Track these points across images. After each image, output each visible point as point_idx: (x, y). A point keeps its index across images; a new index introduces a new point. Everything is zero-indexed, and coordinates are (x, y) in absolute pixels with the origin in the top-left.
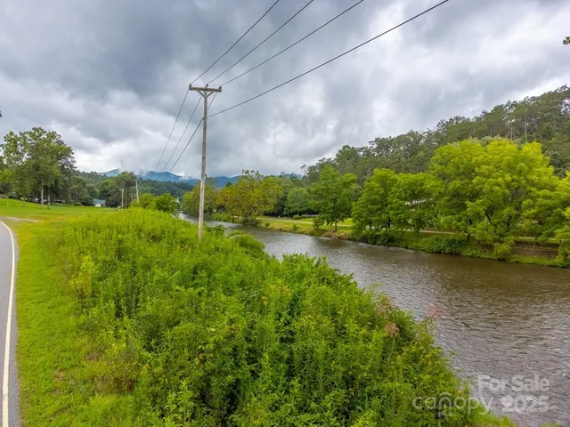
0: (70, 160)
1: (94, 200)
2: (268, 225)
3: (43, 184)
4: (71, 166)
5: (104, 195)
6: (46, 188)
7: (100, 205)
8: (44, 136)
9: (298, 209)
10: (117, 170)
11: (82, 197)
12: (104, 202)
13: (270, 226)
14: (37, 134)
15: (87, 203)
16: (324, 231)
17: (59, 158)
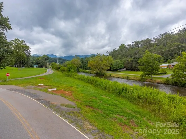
0: (29, 51)
1: (34, 65)
2: (110, 75)
3: (19, 60)
4: (29, 53)
5: (37, 63)
6: (20, 62)
7: (36, 67)
8: (19, 42)
9: (118, 68)
10: (36, 54)
11: (30, 64)
12: (37, 66)
13: (112, 76)
14: (16, 41)
15: (32, 66)
16: (146, 79)
17: (25, 50)
